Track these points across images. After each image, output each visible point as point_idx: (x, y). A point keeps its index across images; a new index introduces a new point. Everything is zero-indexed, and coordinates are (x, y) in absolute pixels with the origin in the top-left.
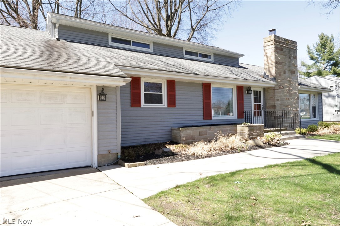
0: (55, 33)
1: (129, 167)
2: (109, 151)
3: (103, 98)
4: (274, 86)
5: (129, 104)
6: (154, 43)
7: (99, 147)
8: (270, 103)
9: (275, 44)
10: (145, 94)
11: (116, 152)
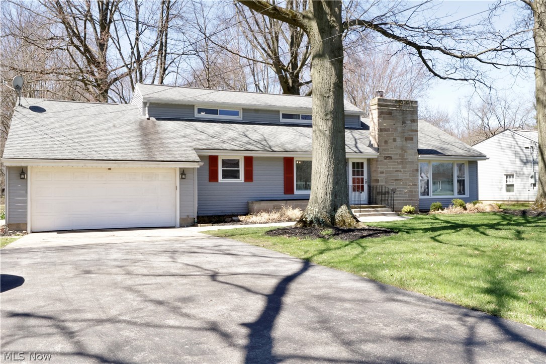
0: (145, 112)
1: (200, 226)
2: (188, 216)
3: (183, 177)
4: (377, 157)
5: (208, 179)
6: (243, 109)
7: (180, 213)
8: (374, 176)
9: (378, 108)
10: (223, 170)
11: (193, 217)
